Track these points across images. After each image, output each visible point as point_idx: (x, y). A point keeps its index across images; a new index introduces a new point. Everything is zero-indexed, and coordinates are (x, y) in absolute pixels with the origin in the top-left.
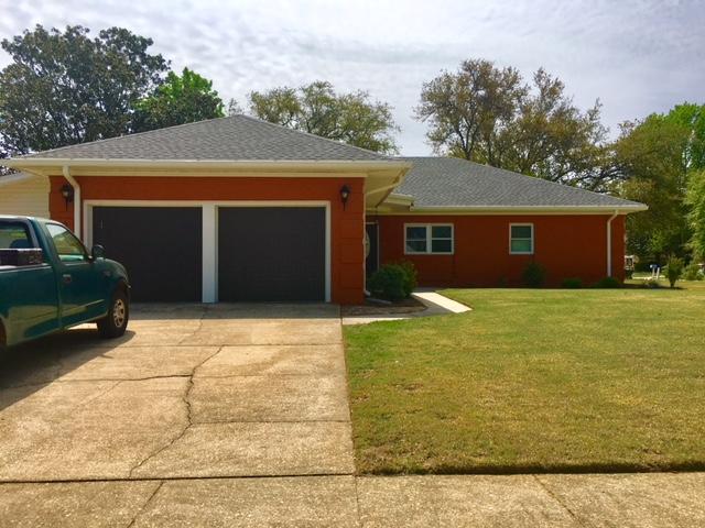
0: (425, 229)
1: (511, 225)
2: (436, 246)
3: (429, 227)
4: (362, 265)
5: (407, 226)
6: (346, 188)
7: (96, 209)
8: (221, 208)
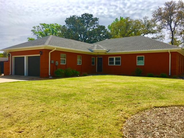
0: (113, 58)
1: (137, 56)
2: (117, 63)
3: (114, 58)
4: (48, 69)
5: (109, 57)
6: (41, 51)
7: (15, 57)
8: (28, 57)
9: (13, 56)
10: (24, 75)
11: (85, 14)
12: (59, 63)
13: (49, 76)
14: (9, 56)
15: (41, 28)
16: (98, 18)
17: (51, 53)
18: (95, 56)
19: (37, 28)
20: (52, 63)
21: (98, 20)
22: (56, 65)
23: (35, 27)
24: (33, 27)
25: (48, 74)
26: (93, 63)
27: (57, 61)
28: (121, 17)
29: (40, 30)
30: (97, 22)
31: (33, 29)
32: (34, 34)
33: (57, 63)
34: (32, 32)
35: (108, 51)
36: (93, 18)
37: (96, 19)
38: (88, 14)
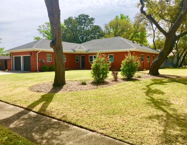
1: (109, 55)
3: (93, 56)
4: (37, 65)
5: (89, 56)
6: (31, 53)
7: (15, 57)
8: (24, 56)
9: (13, 56)
10: (21, 70)
11: (82, 14)
12: (45, 61)
13: (37, 71)
14: (11, 56)
15: (47, 27)
16: (94, 18)
17: (38, 54)
18: (79, 55)
19: (42, 27)
20: (40, 61)
21: (94, 20)
22: (43, 62)
23: (40, 26)
24: (39, 27)
25: (37, 69)
26: (77, 60)
27: (43, 59)
28: (121, 14)
29: (46, 29)
30: (94, 21)
31: (39, 28)
32: (40, 33)
33: (44, 61)
34: (38, 31)
35: (88, 50)
36: (89, 19)
37: (93, 19)
38: (84, 15)
